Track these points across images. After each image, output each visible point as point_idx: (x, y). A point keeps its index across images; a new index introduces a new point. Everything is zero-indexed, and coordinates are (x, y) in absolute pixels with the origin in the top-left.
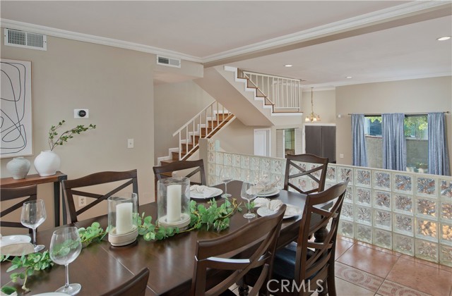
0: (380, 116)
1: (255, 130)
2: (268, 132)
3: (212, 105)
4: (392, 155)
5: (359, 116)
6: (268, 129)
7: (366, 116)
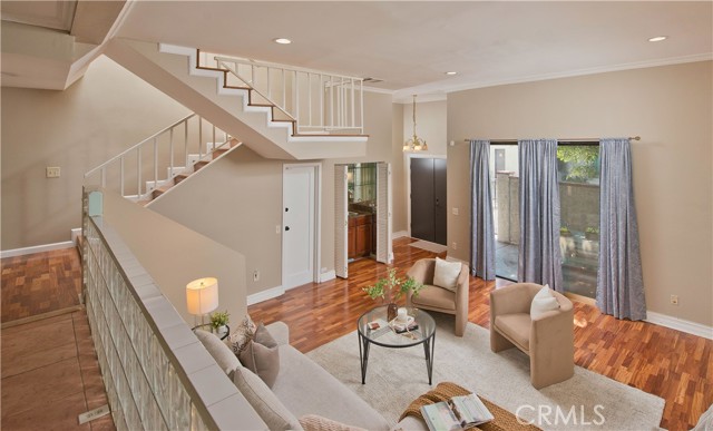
0: (516, 143)
1: (285, 166)
2: (316, 169)
3: (171, 128)
4: (536, 215)
5: (482, 143)
6: (316, 164)
7: (492, 143)
